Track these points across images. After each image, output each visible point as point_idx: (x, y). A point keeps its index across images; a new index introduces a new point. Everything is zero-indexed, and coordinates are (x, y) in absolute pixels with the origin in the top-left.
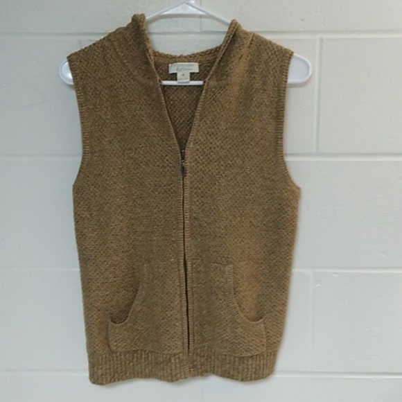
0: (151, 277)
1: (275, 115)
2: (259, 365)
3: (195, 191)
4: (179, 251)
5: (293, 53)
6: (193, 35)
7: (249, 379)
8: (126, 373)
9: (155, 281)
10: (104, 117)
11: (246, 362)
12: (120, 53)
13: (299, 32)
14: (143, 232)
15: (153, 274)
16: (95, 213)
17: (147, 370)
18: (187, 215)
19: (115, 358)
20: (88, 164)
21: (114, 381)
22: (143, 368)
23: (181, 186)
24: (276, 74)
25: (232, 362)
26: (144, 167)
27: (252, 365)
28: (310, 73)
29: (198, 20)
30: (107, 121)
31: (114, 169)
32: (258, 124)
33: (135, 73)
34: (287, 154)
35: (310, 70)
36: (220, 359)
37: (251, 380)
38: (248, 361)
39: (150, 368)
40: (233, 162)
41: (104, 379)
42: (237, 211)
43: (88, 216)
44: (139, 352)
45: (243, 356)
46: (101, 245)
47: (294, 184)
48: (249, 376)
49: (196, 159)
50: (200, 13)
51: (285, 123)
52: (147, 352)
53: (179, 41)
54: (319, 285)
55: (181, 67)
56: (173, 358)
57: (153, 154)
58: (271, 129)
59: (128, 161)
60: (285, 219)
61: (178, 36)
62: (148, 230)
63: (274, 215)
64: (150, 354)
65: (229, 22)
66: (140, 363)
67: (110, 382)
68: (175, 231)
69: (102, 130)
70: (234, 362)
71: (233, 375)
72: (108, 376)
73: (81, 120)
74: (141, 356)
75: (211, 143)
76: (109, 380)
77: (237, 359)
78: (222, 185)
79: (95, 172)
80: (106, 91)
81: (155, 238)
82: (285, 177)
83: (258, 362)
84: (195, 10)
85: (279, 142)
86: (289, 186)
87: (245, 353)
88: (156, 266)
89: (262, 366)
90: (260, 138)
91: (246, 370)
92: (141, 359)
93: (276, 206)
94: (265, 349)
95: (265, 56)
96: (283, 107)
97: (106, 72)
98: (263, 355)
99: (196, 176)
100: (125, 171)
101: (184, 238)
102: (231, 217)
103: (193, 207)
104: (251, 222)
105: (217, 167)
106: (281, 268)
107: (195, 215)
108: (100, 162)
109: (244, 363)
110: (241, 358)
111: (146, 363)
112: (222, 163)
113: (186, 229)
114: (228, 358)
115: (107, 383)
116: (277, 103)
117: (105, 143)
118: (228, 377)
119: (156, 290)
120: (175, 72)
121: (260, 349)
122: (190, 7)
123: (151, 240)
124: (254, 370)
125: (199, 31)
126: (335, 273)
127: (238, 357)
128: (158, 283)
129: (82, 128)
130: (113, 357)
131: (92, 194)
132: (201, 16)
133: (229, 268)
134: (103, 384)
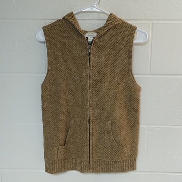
0: (75, 125)
1: (128, 55)
2: (123, 165)
3: (94, 89)
4: (87, 116)
5: (137, 28)
6: (95, 21)
7: (119, 171)
8: (63, 169)
9: (77, 127)
10: (58, 55)
11: (117, 164)
12: (67, 28)
13: (143, 20)
14: (72, 106)
15: (76, 124)
16: (52, 96)
17: (72, 167)
18: (91, 99)
19: (59, 163)
20: (49, 75)
21: (58, 172)
22: (70, 165)
23: (88, 87)
24: (128, 37)
25: (111, 164)
26: (73, 77)
27: (120, 165)
28: (147, 38)
29: (98, 14)
30: (59, 57)
31: (61, 78)
32: (120, 58)
33: (75, 36)
34: (134, 74)
35: (148, 37)
36: (106, 164)
37: (120, 171)
38: (118, 163)
39: (73, 165)
40: (110, 75)
41: (53, 171)
42: (113, 97)
43: (50, 98)
44: (68, 159)
45: (116, 161)
46: (55, 110)
47: (137, 85)
48: (119, 169)
49: (95, 75)
50: (99, 11)
51: (132, 58)
52: (72, 159)
53: (89, 23)
54: (150, 132)
55: (90, 35)
56: (82, 163)
57: (78, 71)
58: (126, 60)
59: (67, 74)
60: (133, 100)
61: (89, 21)
62: (74, 105)
63: (128, 98)
64: (73, 160)
65: (109, 14)
66: (69, 163)
67: (56, 173)
68: (85, 106)
69: (57, 60)
70: (112, 164)
71: (112, 170)
72: (55, 170)
73: (48, 56)
74: (69, 160)
75: (100, 67)
76: (55, 172)
77: (113, 162)
78: (106, 86)
79: (53, 78)
80: (60, 44)
81: (77, 109)
82: (133, 82)
83: (123, 163)
84: (97, 9)
85: (130, 66)
86: (135, 85)
87: (117, 160)
88: (77, 121)
89: (125, 165)
90: (121, 64)
91: (117, 167)
92: (69, 162)
93: (129, 94)
94: (126, 158)
95: (124, 29)
96: (132, 51)
97: (60, 35)
98: (125, 161)
99: (94, 82)
100: (65, 79)
101: (89, 110)
102: (110, 100)
103: (93, 96)
104: (119, 102)
105: (103, 78)
106: (132, 122)
107: (94, 99)
108: (55, 75)
109: (116, 164)
110: (115, 162)
111: (71, 163)
112: (105, 76)
113: (90, 106)
114: (109, 162)
115: (54, 173)
116: (129, 49)
117: (58, 66)
118: (110, 172)
119: (77, 131)
120: (87, 36)
121: (123, 158)
122: (94, 8)
123: (75, 110)
124: (121, 167)
125: (98, 19)
126: (157, 127)
127: (114, 162)
128: (78, 128)
129: (48, 59)
130: (58, 162)
131: (51, 88)
132: (99, 12)
133: (109, 122)
134: (53, 174)
